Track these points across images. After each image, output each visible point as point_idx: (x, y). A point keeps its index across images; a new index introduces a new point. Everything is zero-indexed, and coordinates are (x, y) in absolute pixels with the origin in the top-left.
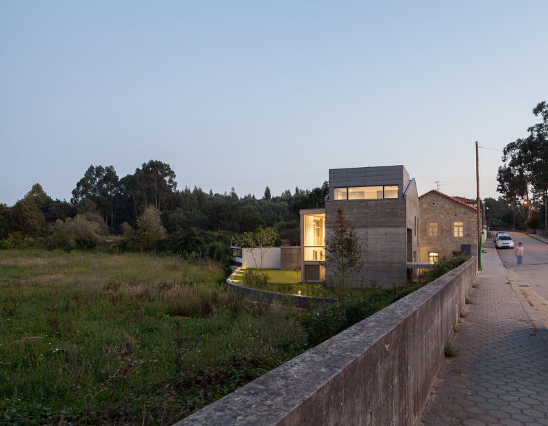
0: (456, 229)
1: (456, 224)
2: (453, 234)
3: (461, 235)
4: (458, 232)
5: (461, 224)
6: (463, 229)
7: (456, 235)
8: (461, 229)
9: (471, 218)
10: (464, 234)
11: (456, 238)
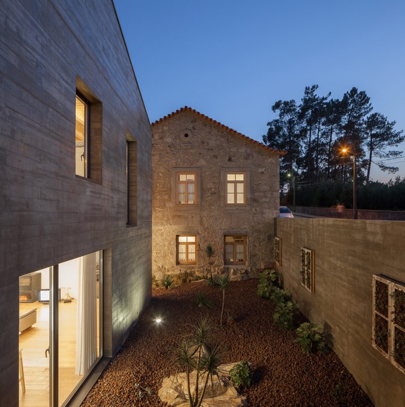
0: (230, 188)
1: (231, 177)
2: (225, 198)
3: (241, 200)
4: (235, 193)
5: (240, 177)
6: (245, 188)
7: (230, 200)
8: (241, 188)
9: (259, 166)
10: (246, 199)
11: (231, 205)
